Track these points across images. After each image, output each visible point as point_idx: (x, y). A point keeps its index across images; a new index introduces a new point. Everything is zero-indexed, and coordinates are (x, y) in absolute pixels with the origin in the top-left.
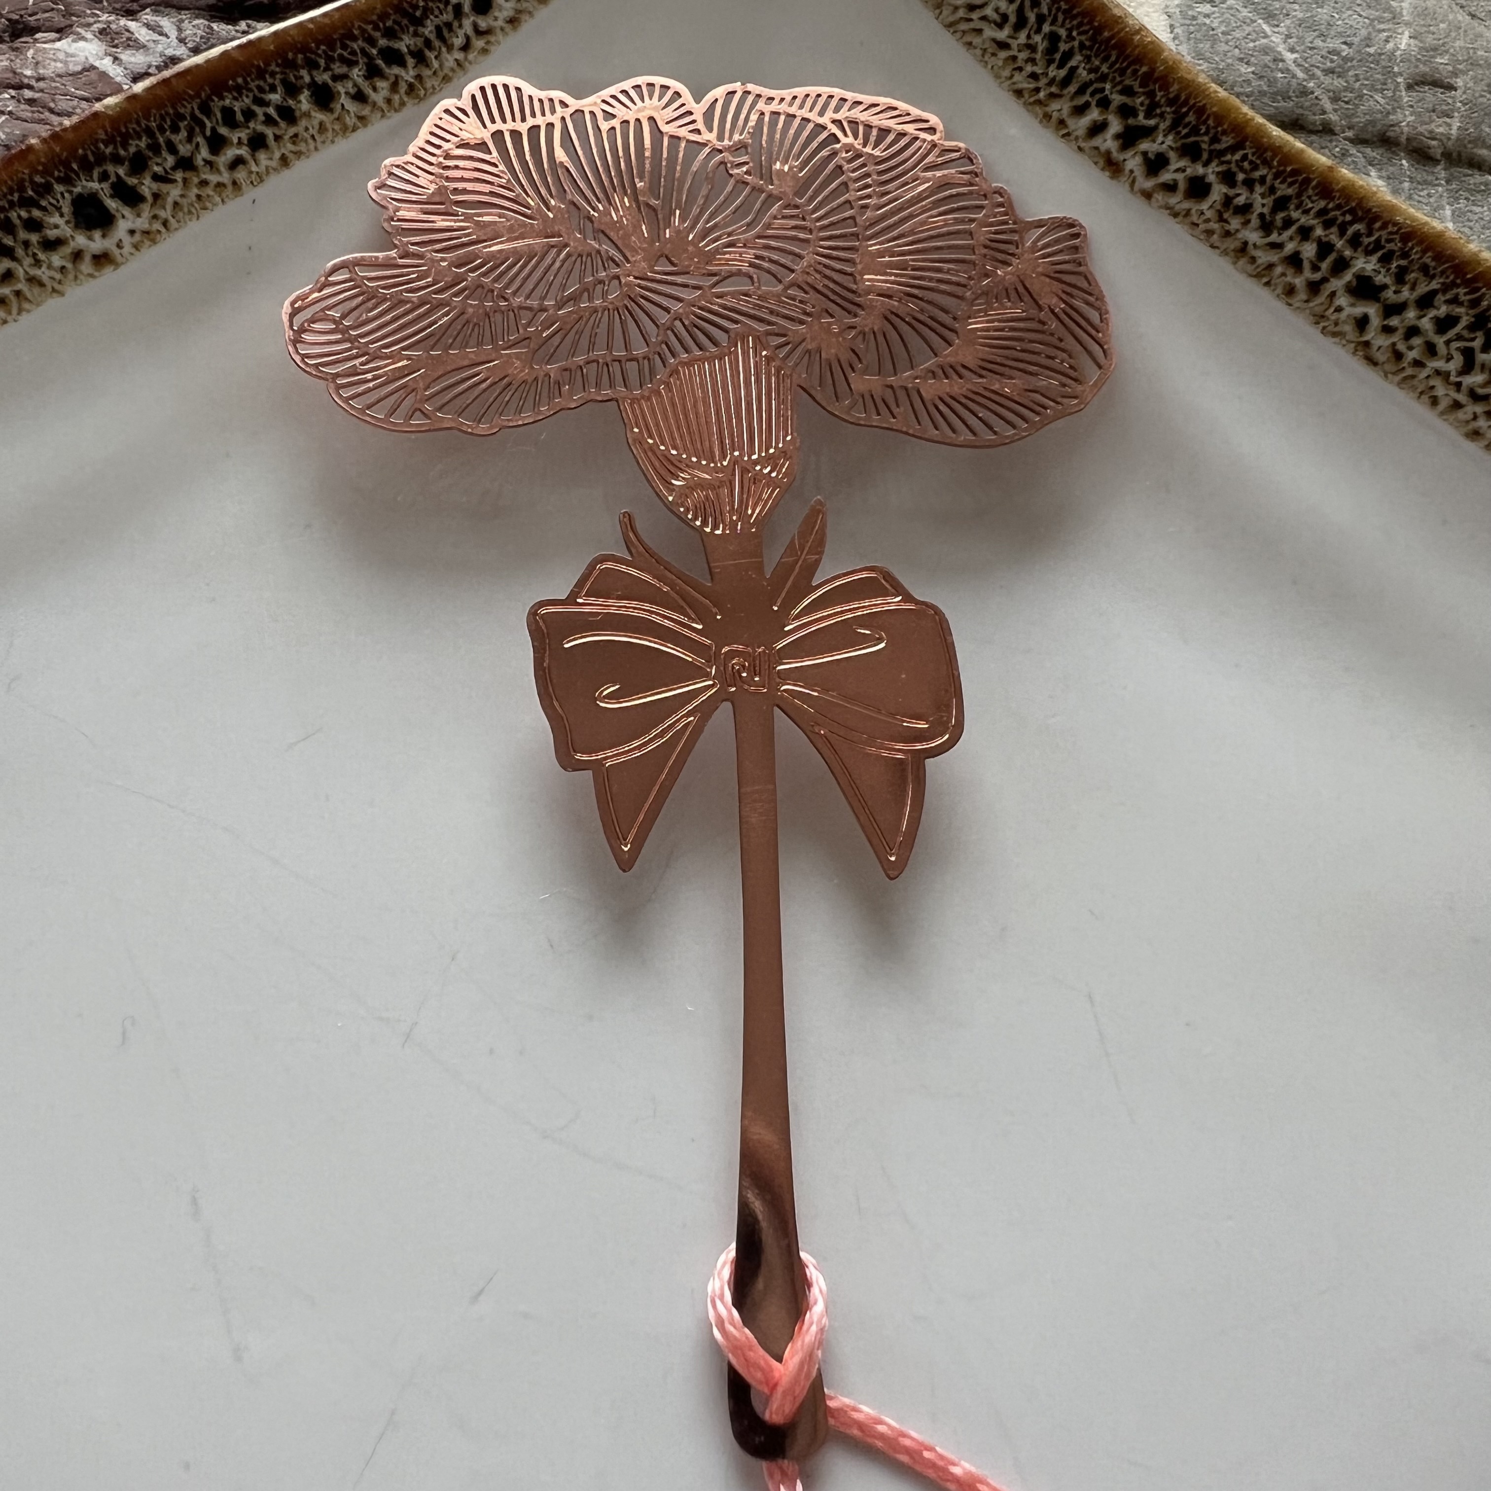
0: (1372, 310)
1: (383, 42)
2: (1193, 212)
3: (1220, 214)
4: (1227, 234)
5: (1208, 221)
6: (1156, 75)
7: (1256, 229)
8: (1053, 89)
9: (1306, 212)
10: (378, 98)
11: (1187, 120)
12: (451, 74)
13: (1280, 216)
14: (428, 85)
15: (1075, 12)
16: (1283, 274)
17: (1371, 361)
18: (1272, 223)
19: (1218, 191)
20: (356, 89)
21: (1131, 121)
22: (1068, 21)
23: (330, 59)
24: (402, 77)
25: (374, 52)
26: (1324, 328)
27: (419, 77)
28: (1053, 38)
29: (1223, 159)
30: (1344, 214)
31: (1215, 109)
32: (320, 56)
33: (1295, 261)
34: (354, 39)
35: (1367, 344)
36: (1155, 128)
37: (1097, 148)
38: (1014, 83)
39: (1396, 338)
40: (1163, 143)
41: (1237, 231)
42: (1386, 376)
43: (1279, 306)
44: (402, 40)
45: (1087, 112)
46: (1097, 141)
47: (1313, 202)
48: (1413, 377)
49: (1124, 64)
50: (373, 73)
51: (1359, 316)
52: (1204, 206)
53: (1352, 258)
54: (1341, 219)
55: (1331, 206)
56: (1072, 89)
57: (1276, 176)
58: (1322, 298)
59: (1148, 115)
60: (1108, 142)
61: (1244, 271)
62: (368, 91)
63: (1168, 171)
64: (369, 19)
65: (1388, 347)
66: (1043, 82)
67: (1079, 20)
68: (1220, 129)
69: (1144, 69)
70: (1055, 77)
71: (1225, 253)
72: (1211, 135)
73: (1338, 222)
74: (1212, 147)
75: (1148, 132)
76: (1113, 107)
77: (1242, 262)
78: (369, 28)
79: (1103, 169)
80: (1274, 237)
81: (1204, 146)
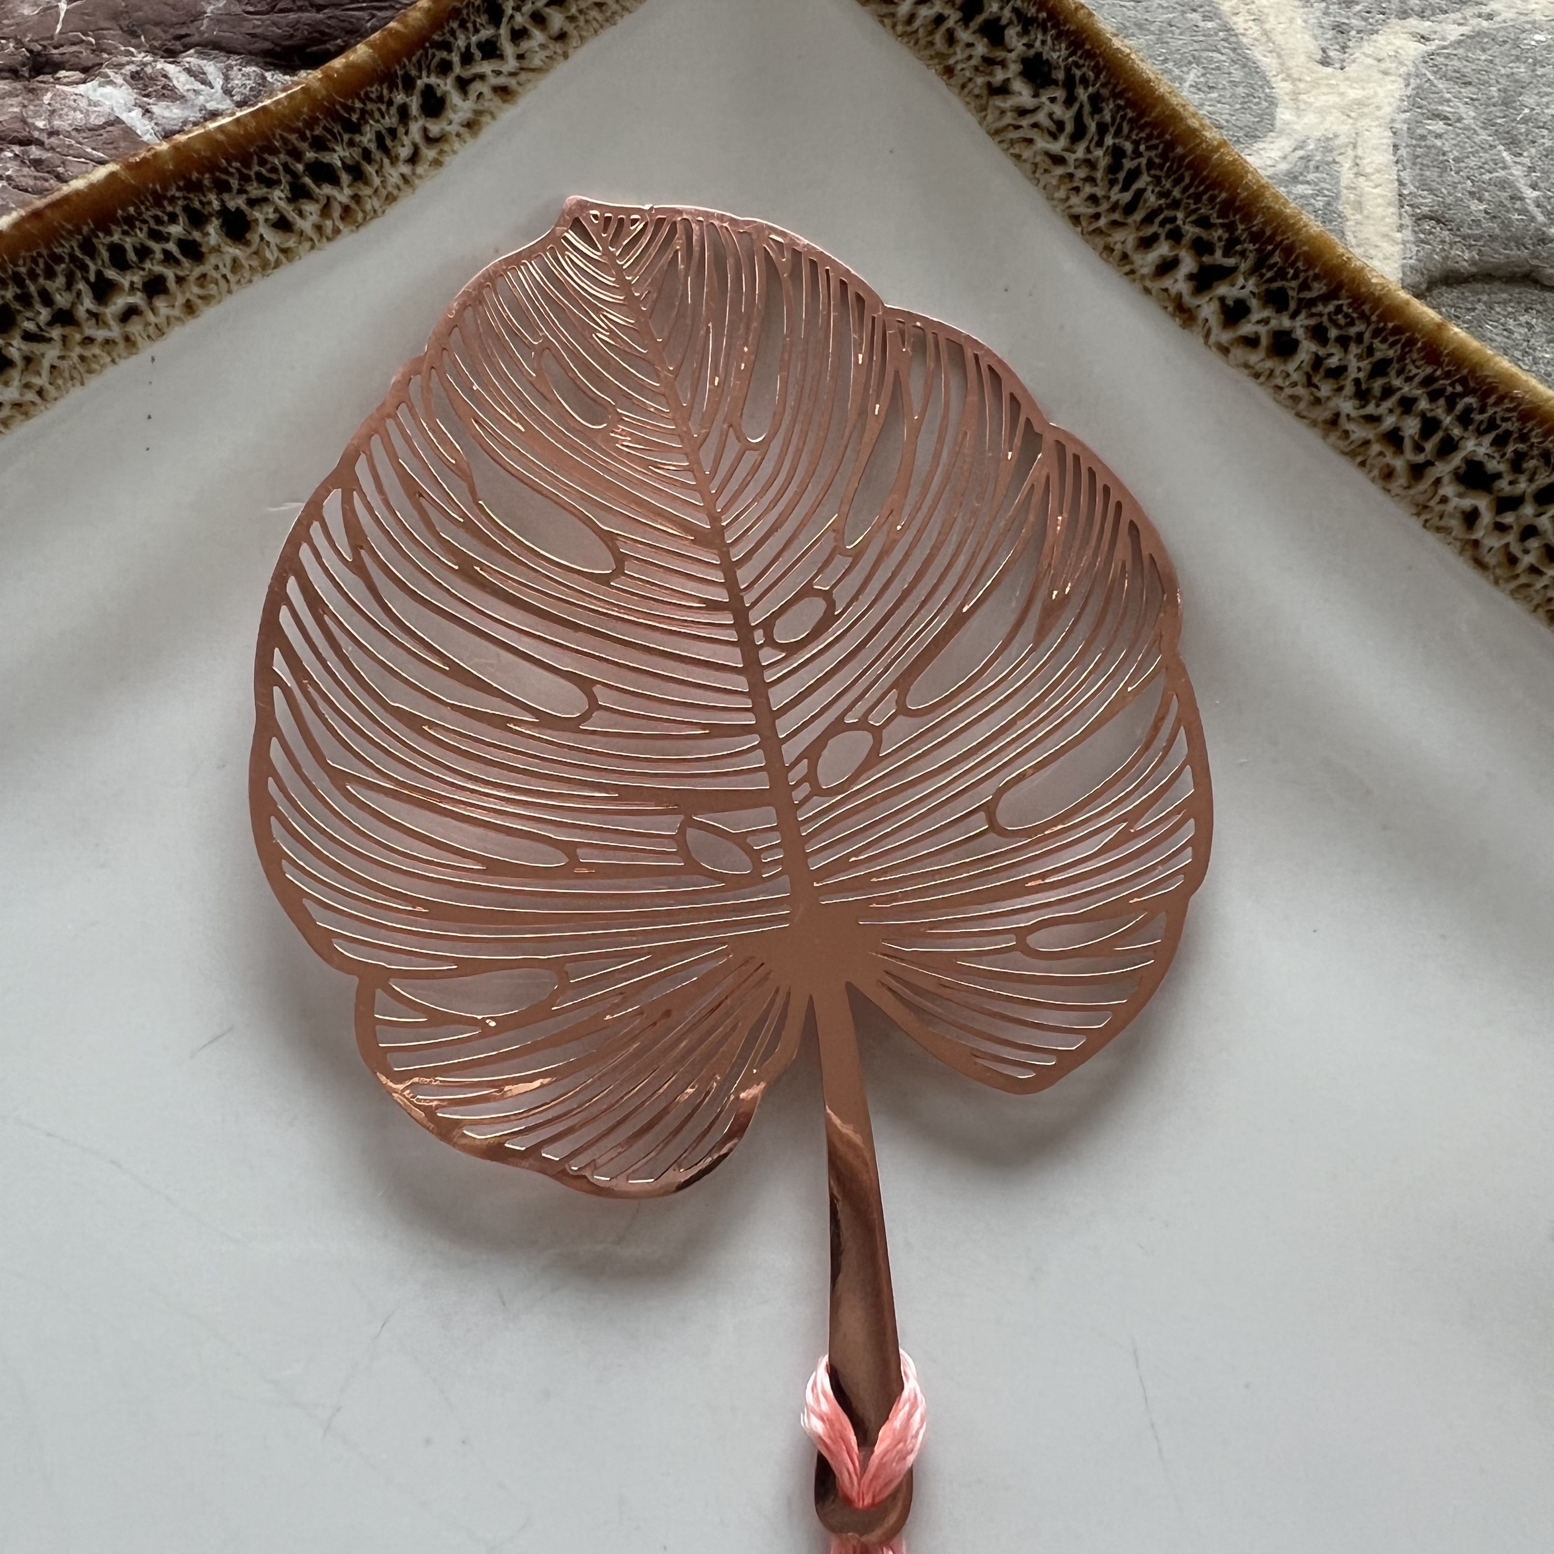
0: (1483, 503)
1: (310, 155)
2: (1277, 372)
3: (1309, 377)
4: (1317, 401)
5: (1294, 384)
6: (1237, 204)
7: (1351, 398)
8: (1116, 216)
9: (1409, 379)
10: (306, 225)
11: (1272, 261)
12: (395, 192)
13: (1378, 385)
14: (368, 207)
15: (1143, 121)
16: (1381, 454)
17: (1480, 564)
18: (1369, 390)
19: (1307, 349)
20: (277, 215)
21: (1206, 259)
22: (1135, 132)
23: (245, 179)
24: (336, 199)
25: (300, 167)
26: (1426, 521)
27: (356, 198)
28: (1117, 153)
29: (1314, 310)
30: (1452, 385)
31: (1306, 248)
32: (231, 174)
33: (1394, 439)
34: (275, 152)
35: (1476, 544)
36: (1233, 270)
37: (1166, 290)
38: (1070, 207)
39: (1511, 538)
40: (1243, 287)
41: (1329, 398)
42: (1496, 582)
43: (1373, 490)
44: (334, 151)
45: (1155, 245)
46: (1167, 282)
47: (1417, 367)
48: (1528, 586)
49: (1202, 188)
50: (299, 193)
51: (1468, 509)
52: (1291, 366)
53: (1462, 438)
54: (1450, 389)
55: (1439, 373)
56: (1138, 216)
57: (1376, 333)
58: (1425, 485)
59: (1227, 254)
60: (1179, 283)
61: (1334, 447)
62: (292, 216)
63: (1249, 322)
64: (293, 126)
65: (1499, 548)
66: (1105, 206)
67: (1148, 131)
68: (1311, 273)
69: (1224, 195)
70: (1118, 201)
71: (1314, 424)
72: (1301, 280)
73: (1447, 394)
74: (1302, 295)
75: (1225, 273)
76: (1186, 240)
77: (1333, 438)
78: (293, 137)
79: (1173, 315)
80: (1371, 409)
81: (1291, 293)
